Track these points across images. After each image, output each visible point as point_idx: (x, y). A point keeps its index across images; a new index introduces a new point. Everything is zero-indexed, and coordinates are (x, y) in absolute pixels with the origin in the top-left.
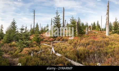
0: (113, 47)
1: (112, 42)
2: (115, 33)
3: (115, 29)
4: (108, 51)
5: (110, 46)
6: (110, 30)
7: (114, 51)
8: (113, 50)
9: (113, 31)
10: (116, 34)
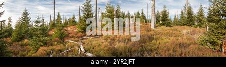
0: (158, 42)
1: (158, 36)
2: (163, 25)
3: (163, 21)
4: (153, 48)
5: (154, 41)
6: (158, 21)
7: (158, 48)
8: (157, 46)
9: (161, 22)
10: (164, 27)
